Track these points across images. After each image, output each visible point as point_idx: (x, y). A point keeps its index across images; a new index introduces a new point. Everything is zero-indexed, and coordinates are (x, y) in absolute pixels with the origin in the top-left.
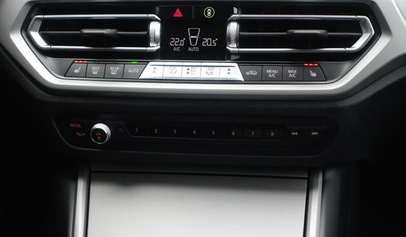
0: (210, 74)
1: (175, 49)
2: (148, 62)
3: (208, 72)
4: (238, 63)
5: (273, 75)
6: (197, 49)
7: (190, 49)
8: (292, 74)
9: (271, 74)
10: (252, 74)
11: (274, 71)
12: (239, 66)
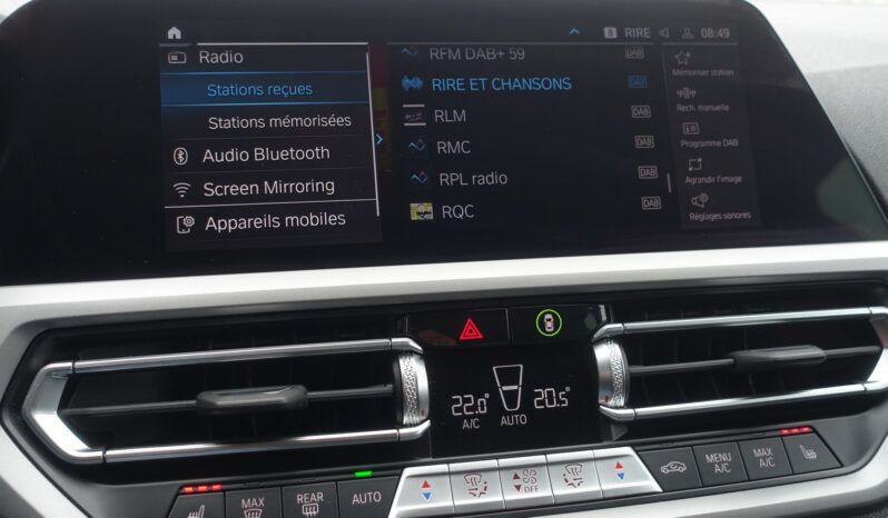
0: (576, 483)
1: (466, 425)
2: (402, 468)
3: (570, 478)
4: (632, 446)
5: (724, 466)
6: (523, 419)
7: (504, 421)
8: (764, 458)
9: (720, 464)
10: (674, 469)
11: (724, 457)
12: (637, 452)
